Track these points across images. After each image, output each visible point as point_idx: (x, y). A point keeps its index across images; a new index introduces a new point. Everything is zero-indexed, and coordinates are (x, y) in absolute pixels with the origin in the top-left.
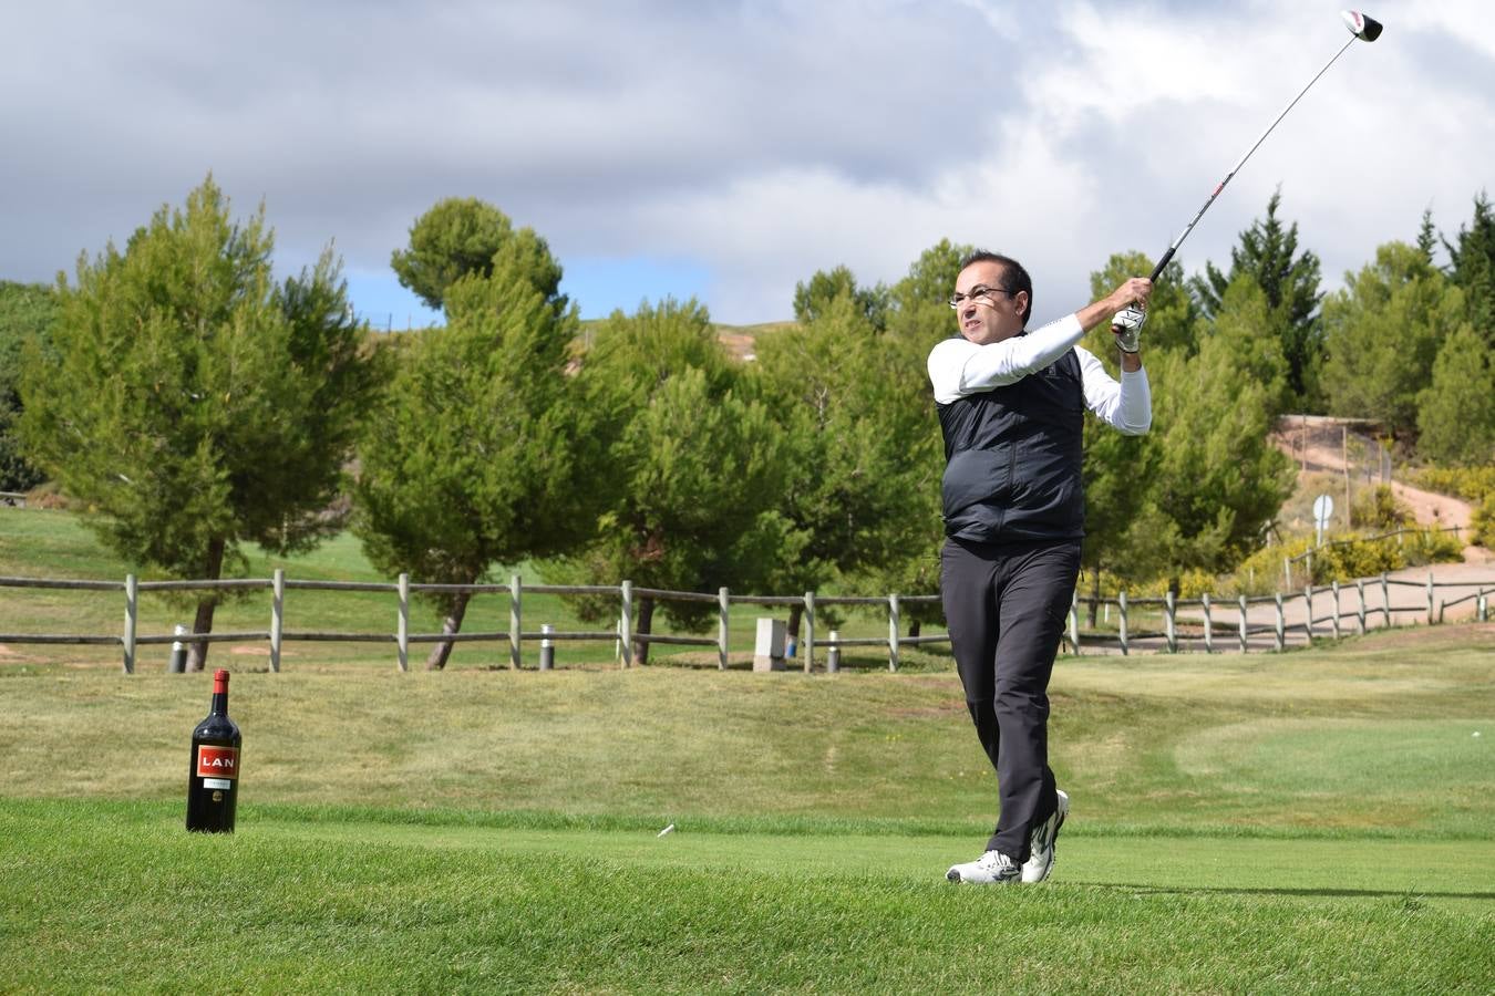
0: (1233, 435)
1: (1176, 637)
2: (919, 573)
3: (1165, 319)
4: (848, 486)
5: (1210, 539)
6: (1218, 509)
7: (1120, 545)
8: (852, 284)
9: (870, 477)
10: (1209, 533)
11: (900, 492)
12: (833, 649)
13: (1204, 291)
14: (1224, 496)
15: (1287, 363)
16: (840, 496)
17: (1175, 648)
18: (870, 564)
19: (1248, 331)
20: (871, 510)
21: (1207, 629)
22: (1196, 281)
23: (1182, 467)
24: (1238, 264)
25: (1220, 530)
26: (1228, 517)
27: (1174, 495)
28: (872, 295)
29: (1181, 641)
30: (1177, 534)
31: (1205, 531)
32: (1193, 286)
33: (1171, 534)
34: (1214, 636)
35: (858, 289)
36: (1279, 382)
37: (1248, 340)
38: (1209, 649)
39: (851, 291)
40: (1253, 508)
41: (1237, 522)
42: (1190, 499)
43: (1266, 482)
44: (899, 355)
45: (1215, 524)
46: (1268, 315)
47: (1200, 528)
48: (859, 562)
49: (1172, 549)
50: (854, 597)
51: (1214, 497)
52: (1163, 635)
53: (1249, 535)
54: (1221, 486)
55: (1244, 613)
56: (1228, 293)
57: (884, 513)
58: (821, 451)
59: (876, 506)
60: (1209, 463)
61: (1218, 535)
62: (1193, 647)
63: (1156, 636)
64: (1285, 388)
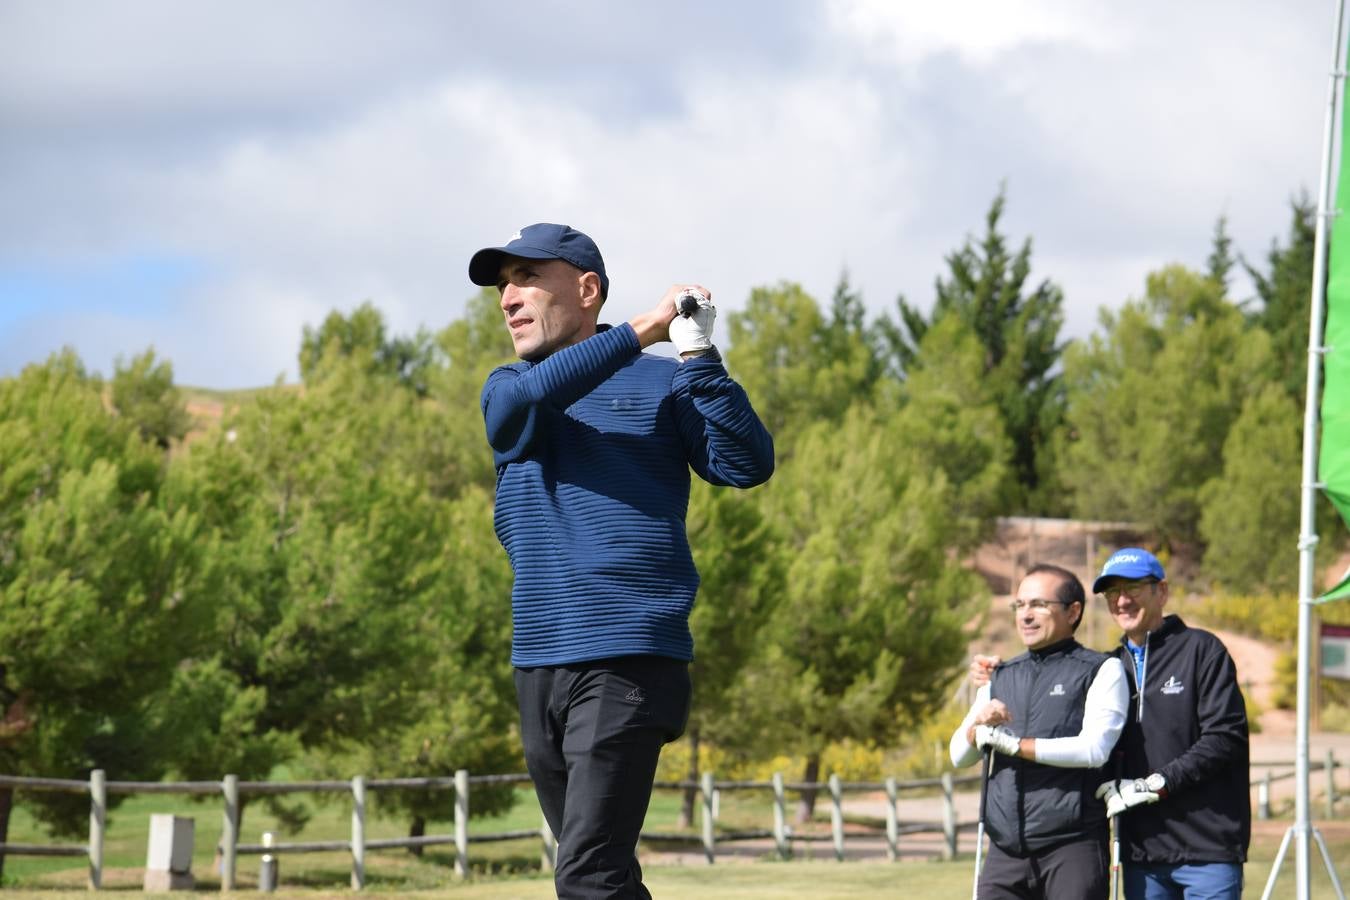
0: (894, 548)
1: (790, 838)
2: (421, 749)
3: (833, 380)
4: (315, 621)
5: (863, 697)
6: (875, 656)
7: (724, 707)
8: (380, 330)
9: (350, 610)
10: (861, 690)
11: (391, 632)
12: (267, 858)
13: (895, 338)
14: (882, 635)
15: (1010, 443)
16: (305, 635)
17: (788, 854)
18: (345, 735)
19: (953, 398)
20: (348, 659)
21: (836, 827)
22: (883, 323)
23: (825, 592)
24: (944, 300)
25: (878, 683)
26: (890, 666)
27: (811, 633)
28: (410, 344)
29: (798, 845)
30: (816, 689)
31: (857, 685)
32: (879, 331)
33: (806, 688)
34: (847, 836)
35: (389, 337)
36: (995, 472)
37: (951, 409)
38: (840, 856)
39: (379, 338)
40: (924, 652)
41: (905, 673)
42: (833, 641)
43: (944, 615)
44: (447, 433)
45: (872, 676)
46: (985, 373)
47: (850, 682)
48: (330, 733)
49: (808, 711)
50: (329, 782)
51: (868, 637)
52: (769, 836)
53: (921, 690)
54: (880, 623)
55: (893, 802)
56: (930, 341)
57: (369, 663)
58: (279, 572)
59: (355, 652)
60: (865, 587)
61: (874, 692)
62: (815, 855)
63: (757, 837)
64: (1004, 480)
